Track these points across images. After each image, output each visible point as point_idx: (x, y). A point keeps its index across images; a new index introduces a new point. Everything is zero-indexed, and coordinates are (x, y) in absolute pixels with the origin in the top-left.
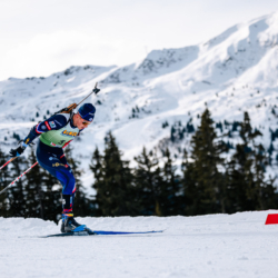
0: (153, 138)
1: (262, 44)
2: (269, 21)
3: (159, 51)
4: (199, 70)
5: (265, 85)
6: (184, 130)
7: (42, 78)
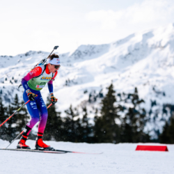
0: (78, 99)
1: (150, 46)
3: (85, 46)
4: (109, 59)
6: (97, 96)
7: (11, 57)
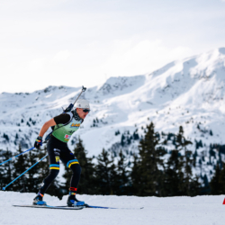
0: (108, 142)
1: (192, 77)
2: (198, 60)
3: (115, 78)
4: (145, 93)
5: (193, 107)
6: (131, 138)
7: (27, 94)
